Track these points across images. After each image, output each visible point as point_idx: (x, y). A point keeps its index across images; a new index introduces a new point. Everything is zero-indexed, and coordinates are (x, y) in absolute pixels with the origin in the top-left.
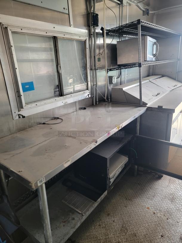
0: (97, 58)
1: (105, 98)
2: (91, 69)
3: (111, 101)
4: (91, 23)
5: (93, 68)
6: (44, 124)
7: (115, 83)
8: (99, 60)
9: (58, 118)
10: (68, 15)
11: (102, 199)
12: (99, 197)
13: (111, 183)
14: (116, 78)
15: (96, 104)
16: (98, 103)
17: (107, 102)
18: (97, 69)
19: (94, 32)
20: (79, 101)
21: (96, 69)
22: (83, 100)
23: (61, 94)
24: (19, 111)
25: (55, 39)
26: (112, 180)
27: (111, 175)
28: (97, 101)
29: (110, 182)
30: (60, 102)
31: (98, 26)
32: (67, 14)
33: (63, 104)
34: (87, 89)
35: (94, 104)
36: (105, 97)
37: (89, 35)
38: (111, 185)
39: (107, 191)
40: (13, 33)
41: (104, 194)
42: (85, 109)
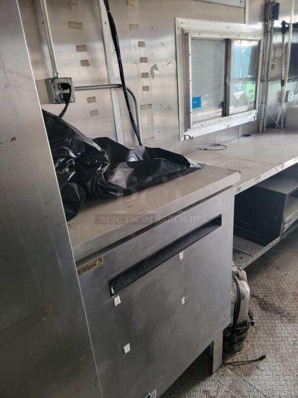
0: (271, 63)
1: (277, 122)
2: (262, 81)
3: (284, 127)
4: (270, 16)
5: (265, 79)
6: (205, 149)
7: (291, 101)
8: (273, 66)
9: (219, 145)
10: (243, 10)
11: (274, 245)
12: (271, 242)
13: (285, 230)
14: (293, 93)
15: (263, 131)
16: (265, 129)
17: (278, 128)
18: (270, 81)
19: (271, 28)
20: (242, 124)
21: (268, 81)
22: (247, 124)
23: (225, 114)
24: (185, 132)
25: (227, 42)
26: (287, 226)
27: (287, 219)
28: (265, 126)
29: (284, 228)
30: (223, 124)
31: (277, 19)
32: (243, 8)
33: (225, 127)
34: (255, 108)
35: (261, 130)
36: (276, 120)
37: (265, 33)
38: (285, 232)
39: (279, 237)
40: (193, 39)
41: (276, 239)
42: (248, 135)
